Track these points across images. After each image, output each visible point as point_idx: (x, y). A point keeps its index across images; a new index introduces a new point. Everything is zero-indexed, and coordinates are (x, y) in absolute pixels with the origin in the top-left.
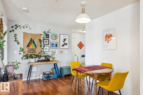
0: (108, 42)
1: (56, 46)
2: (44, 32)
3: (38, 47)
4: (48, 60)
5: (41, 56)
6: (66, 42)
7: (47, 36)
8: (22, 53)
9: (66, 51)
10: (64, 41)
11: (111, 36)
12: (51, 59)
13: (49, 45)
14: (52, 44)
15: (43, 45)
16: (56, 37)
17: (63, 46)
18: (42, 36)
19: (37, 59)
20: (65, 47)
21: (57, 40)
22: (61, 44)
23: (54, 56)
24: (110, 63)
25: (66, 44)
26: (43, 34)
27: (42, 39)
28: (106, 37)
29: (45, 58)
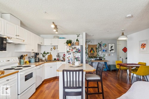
0: (143, 49)
1: (106, 51)
2: (99, 43)
3: (95, 52)
4: (101, 60)
5: (97, 57)
6: (112, 48)
7: (100, 45)
8: (87, 55)
9: (112, 55)
10: (111, 48)
11: (145, 44)
12: (103, 59)
13: (102, 51)
14: (103, 50)
15: (98, 51)
16: (106, 45)
17: (110, 51)
18: (97, 46)
19: (95, 59)
20: (112, 51)
21: (106, 48)
22: (109, 50)
23: (104, 58)
24: (144, 62)
25: (113, 50)
26: (98, 44)
27: (97, 47)
28: (141, 45)
29: (99, 58)
